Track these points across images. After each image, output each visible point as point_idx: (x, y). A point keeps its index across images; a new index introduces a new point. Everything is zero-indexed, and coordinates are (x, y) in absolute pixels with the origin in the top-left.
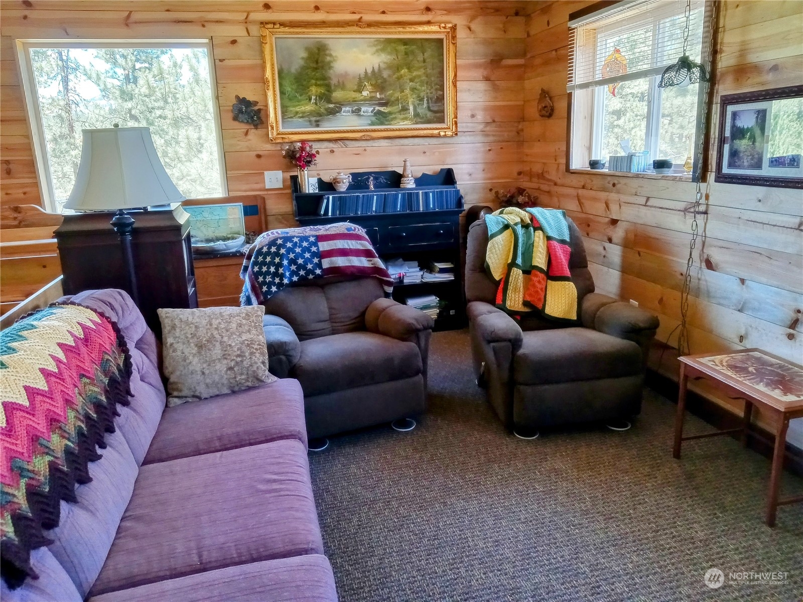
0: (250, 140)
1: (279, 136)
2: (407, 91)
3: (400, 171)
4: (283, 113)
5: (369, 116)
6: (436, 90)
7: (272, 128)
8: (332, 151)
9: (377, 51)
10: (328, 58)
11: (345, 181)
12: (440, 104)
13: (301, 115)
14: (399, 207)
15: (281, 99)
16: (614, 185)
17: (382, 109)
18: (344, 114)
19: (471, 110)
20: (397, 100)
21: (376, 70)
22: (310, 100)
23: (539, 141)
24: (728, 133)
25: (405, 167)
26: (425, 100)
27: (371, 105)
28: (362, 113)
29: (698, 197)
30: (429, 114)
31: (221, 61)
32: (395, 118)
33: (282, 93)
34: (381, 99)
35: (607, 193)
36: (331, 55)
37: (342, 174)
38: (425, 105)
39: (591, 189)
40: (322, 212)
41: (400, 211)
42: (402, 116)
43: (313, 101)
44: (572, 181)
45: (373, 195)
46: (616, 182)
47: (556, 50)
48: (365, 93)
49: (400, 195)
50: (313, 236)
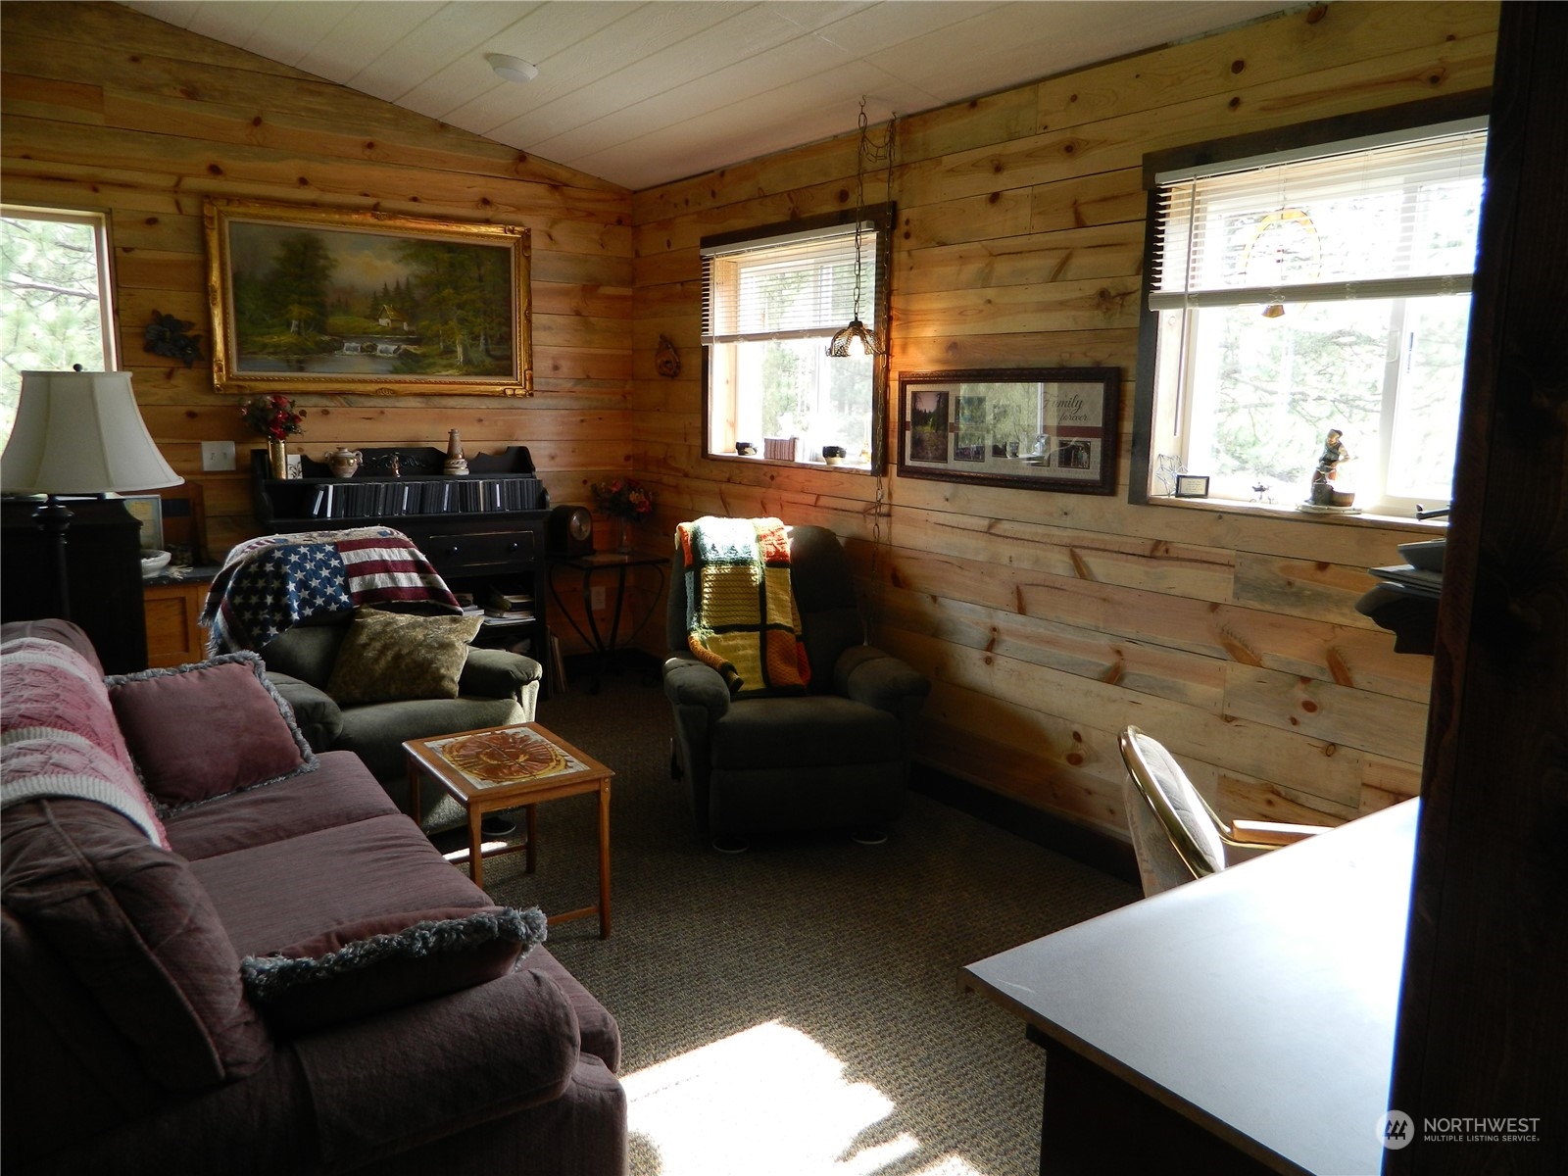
0: (176, 387)
1: (233, 383)
2: (453, 323)
3: (443, 448)
4: (239, 344)
5: (393, 358)
6: (500, 324)
7: (220, 370)
8: (326, 413)
9: (404, 257)
10: (322, 262)
11: (352, 461)
12: (505, 347)
13: (271, 350)
14: (446, 504)
15: (238, 321)
16: (772, 478)
17: (412, 348)
18: (348, 353)
19: (553, 358)
20: (437, 335)
21: (403, 287)
22: (289, 325)
23: (658, 410)
24: (908, 418)
25: (451, 442)
26: (482, 338)
27: (392, 341)
28: (379, 354)
29: (879, 497)
30: (488, 361)
31: (126, 250)
32: (434, 364)
33: (238, 311)
34: (410, 333)
35: (764, 490)
36: (326, 258)
37: (346, 450)
38: (482, 347)
39: (740, 483)
40: (316, 512)
41: (447, 512)
42: (444, 362)
43: (293, 329)
44: (712, 472)
45: (404, 486)
46: (775, 474)
47: (682, 283)
48: (383, 322)
49: (447, 486)
50: (329, 544)
